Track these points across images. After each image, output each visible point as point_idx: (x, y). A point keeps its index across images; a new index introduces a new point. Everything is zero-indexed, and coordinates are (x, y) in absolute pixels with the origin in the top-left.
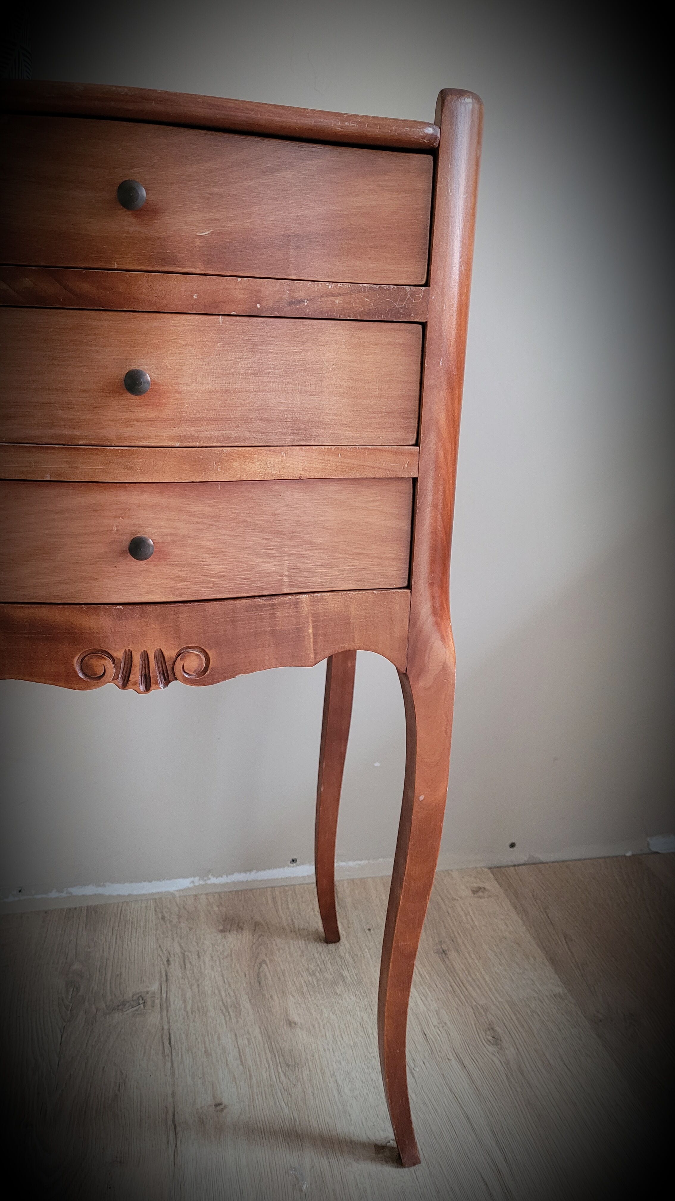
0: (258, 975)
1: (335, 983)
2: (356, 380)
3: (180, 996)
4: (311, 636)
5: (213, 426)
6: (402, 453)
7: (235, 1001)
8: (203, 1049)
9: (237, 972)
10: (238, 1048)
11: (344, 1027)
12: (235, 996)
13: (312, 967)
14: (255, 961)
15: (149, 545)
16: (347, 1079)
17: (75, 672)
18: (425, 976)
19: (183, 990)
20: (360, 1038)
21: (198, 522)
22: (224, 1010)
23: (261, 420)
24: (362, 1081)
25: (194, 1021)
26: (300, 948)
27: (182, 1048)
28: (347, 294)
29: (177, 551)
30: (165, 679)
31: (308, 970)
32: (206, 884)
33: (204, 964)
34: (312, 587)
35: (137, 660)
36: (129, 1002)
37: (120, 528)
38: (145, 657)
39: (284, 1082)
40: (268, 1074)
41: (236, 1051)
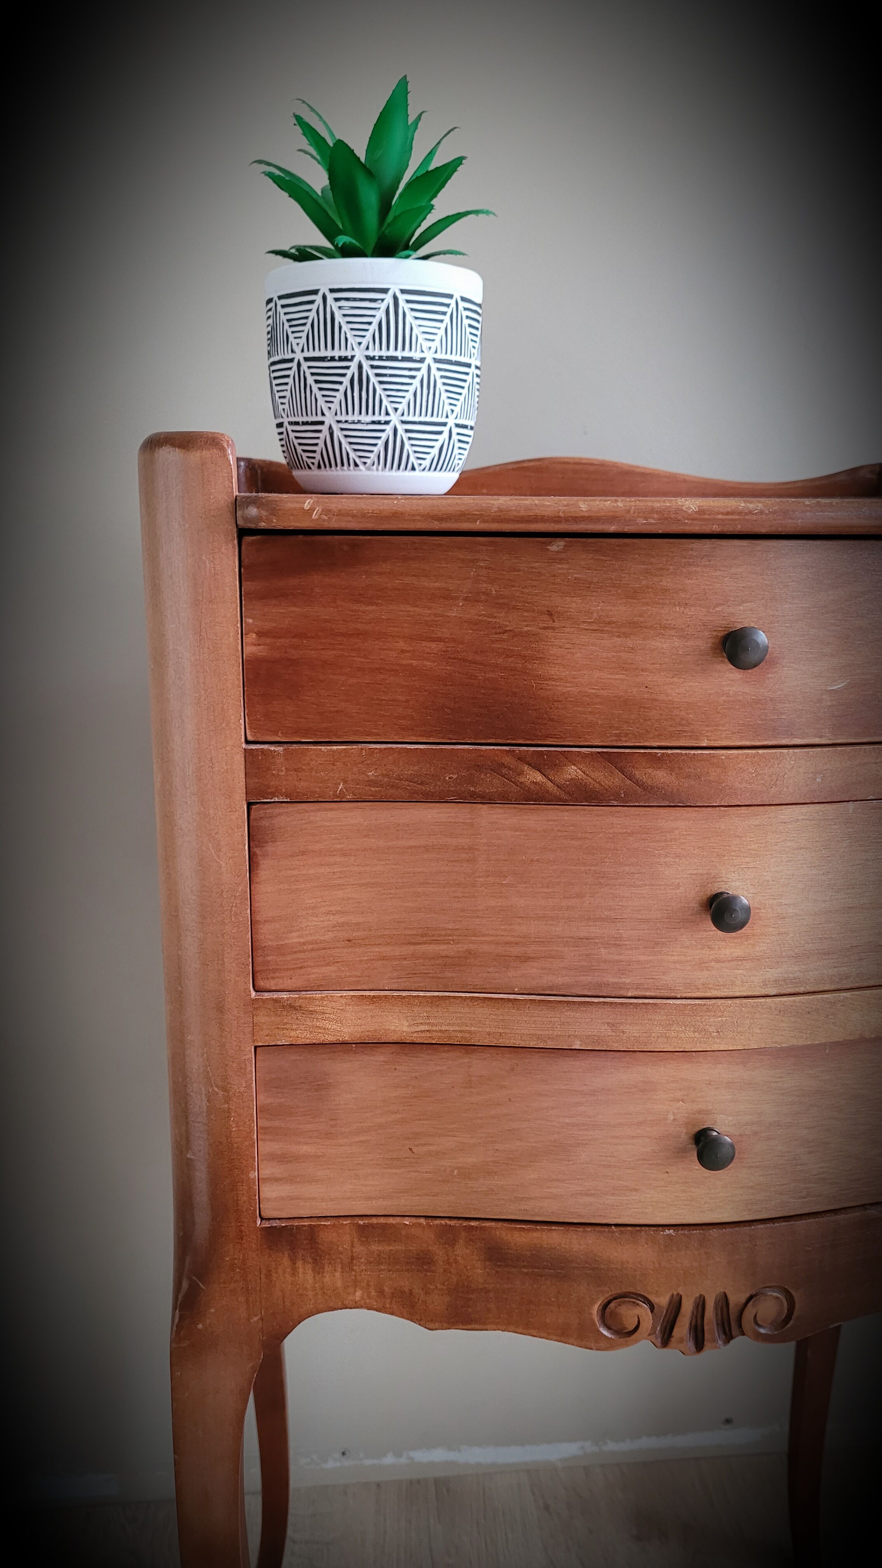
17: (593, 1324)
30: (726, 1334)
35: (688, 1307)
37: (676, 1115)
38: (700, 1303)
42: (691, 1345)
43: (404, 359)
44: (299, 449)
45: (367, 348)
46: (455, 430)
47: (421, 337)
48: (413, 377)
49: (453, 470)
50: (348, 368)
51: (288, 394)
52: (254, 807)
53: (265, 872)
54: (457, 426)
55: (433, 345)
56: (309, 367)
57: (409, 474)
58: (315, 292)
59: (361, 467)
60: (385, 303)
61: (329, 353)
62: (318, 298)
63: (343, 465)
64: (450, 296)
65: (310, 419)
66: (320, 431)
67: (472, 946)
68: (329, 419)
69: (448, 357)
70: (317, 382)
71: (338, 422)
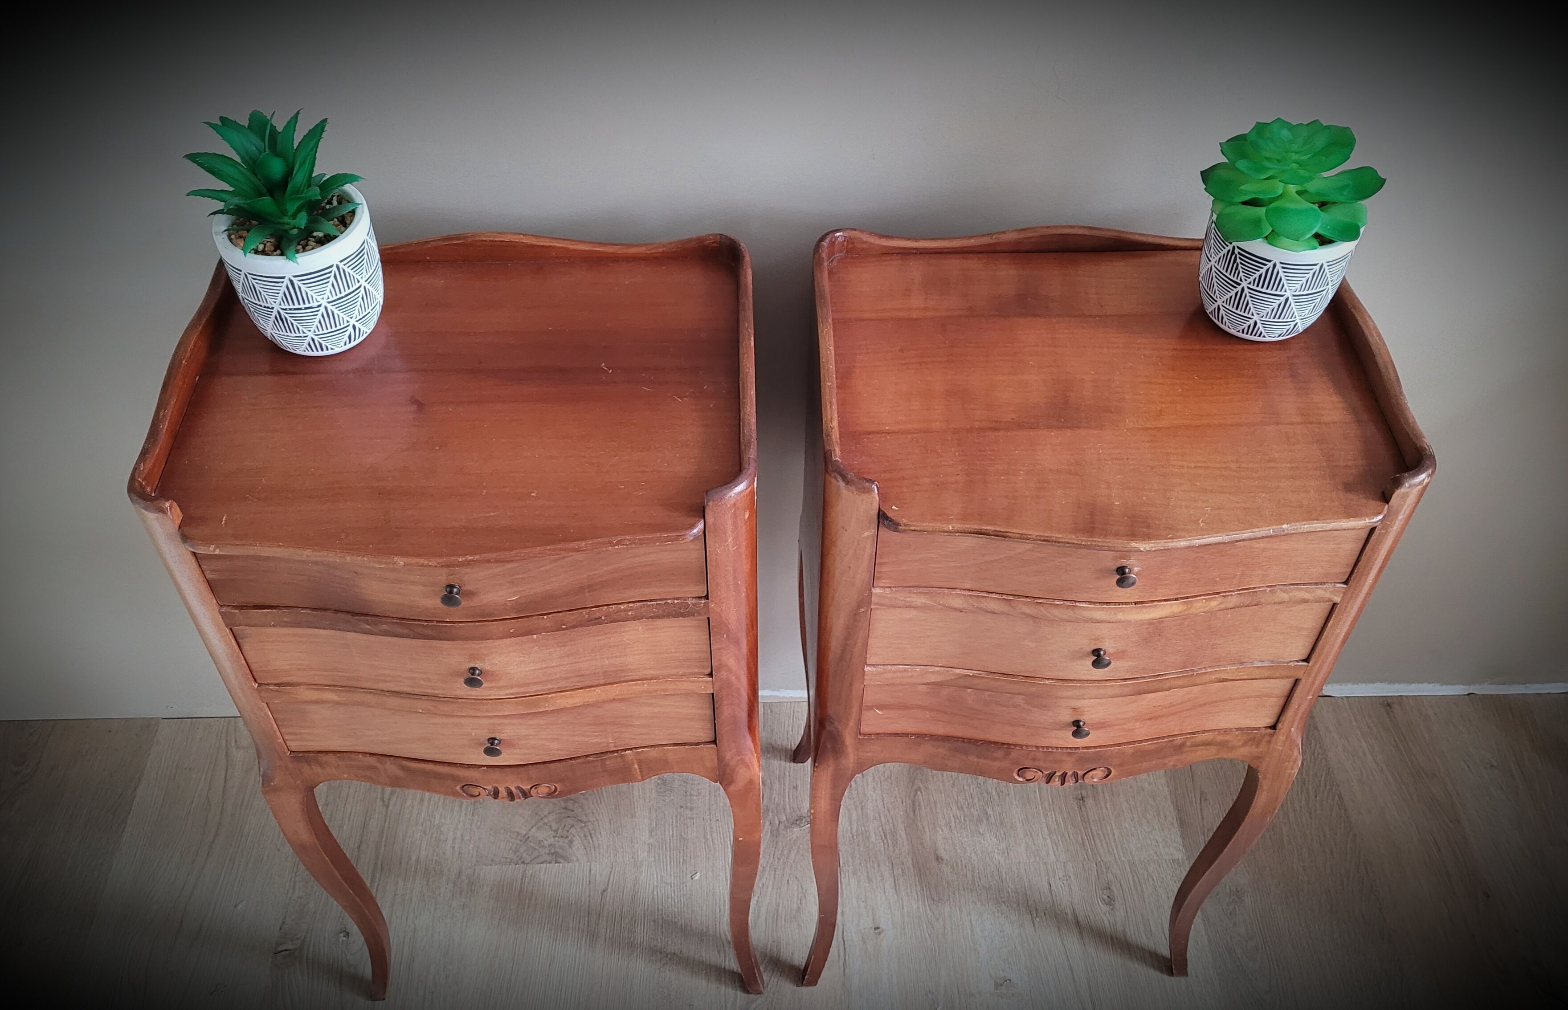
0: (914, 801)
1: (979, 821)
7: (892, 827)
9: (896, 797)
10: (894, 876)
11: (982, 869)
12: (893, 823)
13: (961, 800)
14: (912, 787)
16: (980, 920)
19: (849, 810)
20: (995, 882)
22: (884, 837)
24: (992, 924)
25: (858, 845)
27: (848, 871)
31: (957, 803)
33: (868, 785)
36: (804, 817)
39: (929, 916)
40: (917, 905)
41: (892, 879)
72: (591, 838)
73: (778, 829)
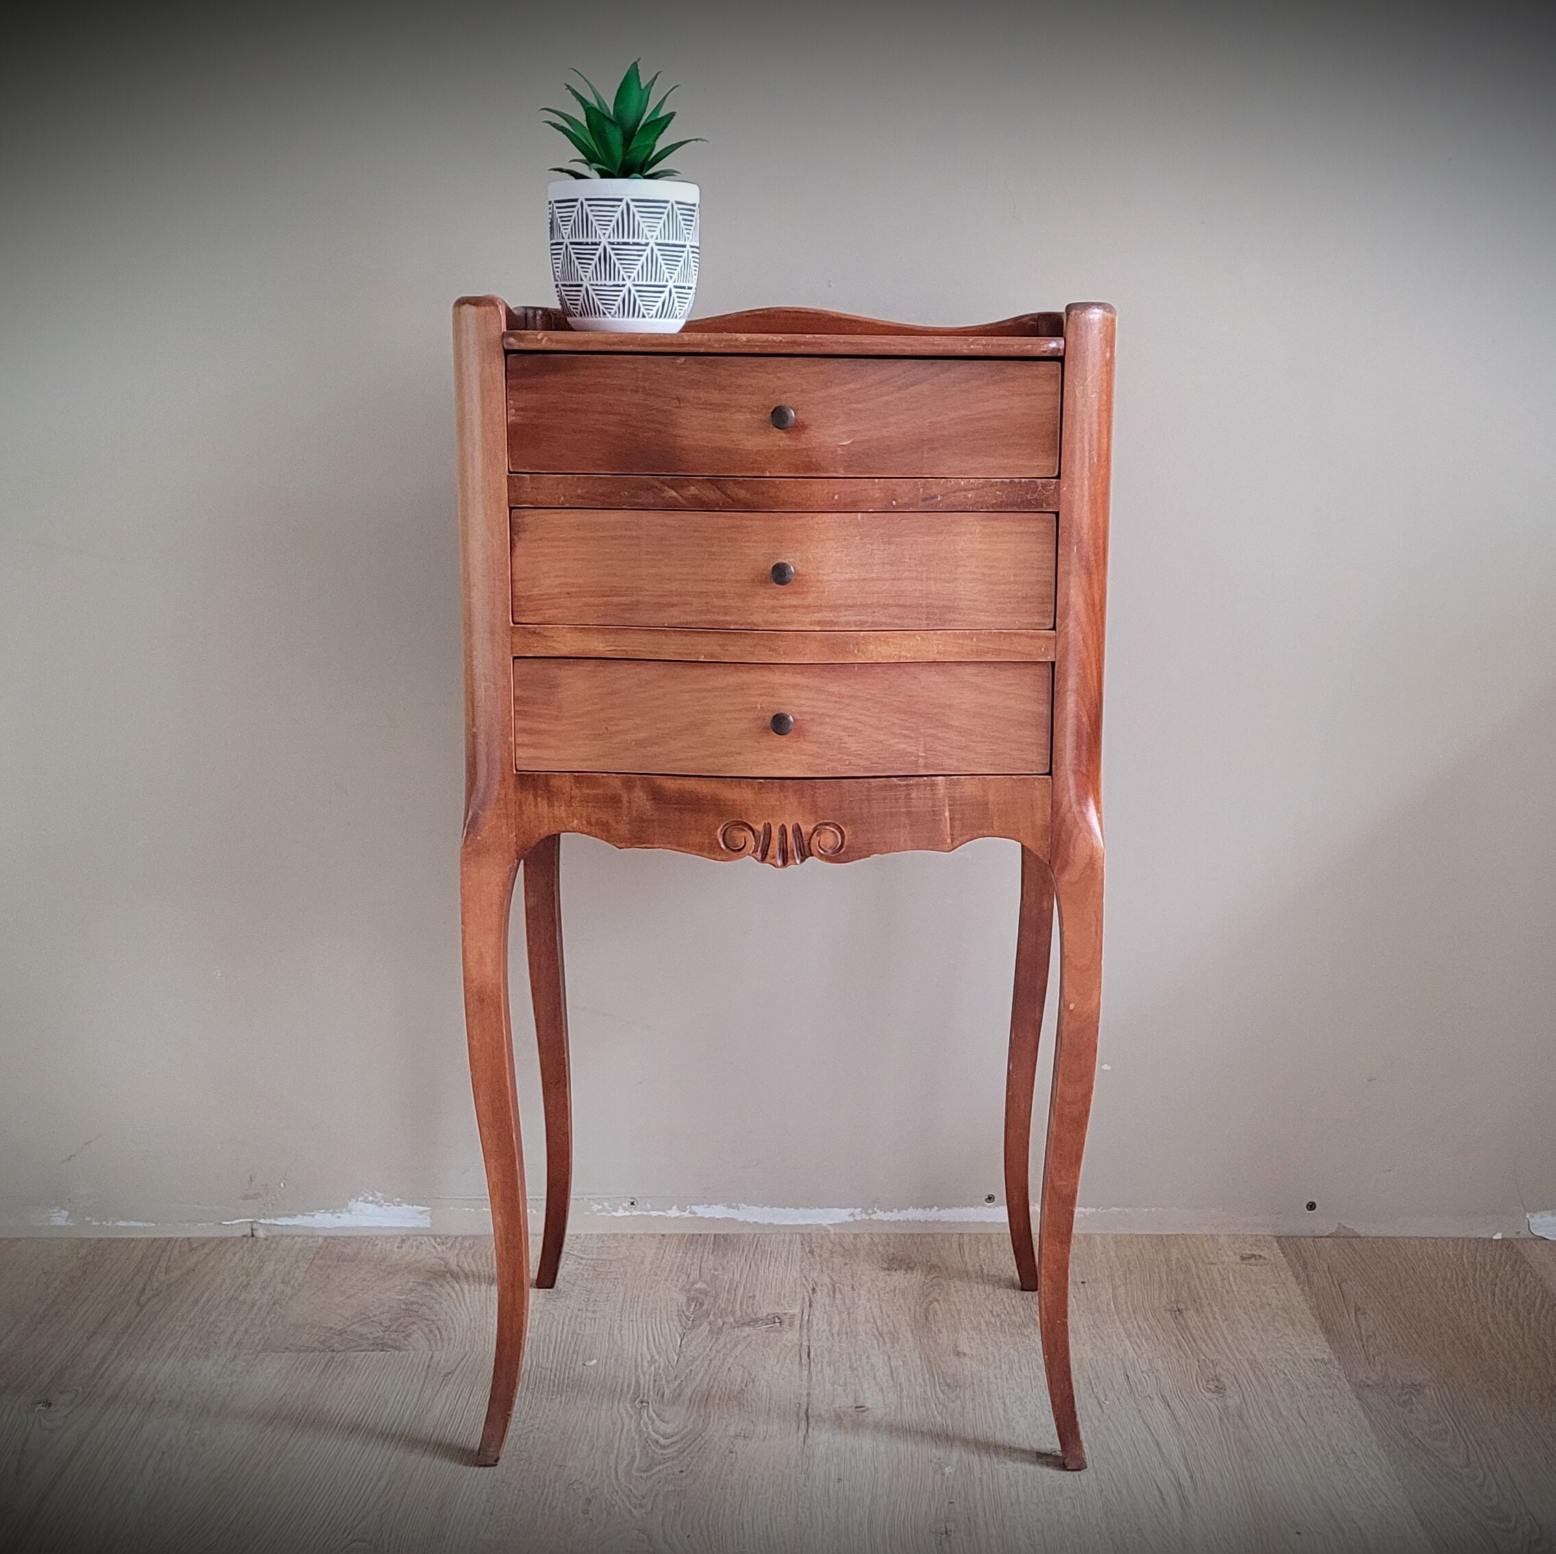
0: (927, 1310)
2: (991, 567)
3: (825, 1321)
4: (948, 819)
5: (850, 612)
6: (1038, 637)
7: (892, 1330)
8: (848, 1364)
9: (901, 1307)
10: (891, 1368)
12: (894, 1326)
13: (998, 1309)
14: (924, 1299)
15: (789, 722)
17: (718, 843)
18: (1145, 1329)
19: (829, 1316)
21: (836, 702)
22: (878, 1336)
23: (897, 606)
24: (1036, 1406)
25: (840, 1343)
26: (985, 1291)
27: (822, 1362)
28: (977, 489)
29: (815, 729)
30: (802, 855)
31: (991, 1311)
32: (870, 1219)
33: (859, 1297)
34: (948, 770)
35: (775, 833)
36: (762, 1320)
37: (763, 706)
38: (783, 830)
39: (941, 1398)
40: (922, 1390)
41: (887, 1369)
42: (779, 863)
43: (634, 244)
44: (568, 302)
45: (609, 237)
46: (674, 290)
47: (646, 229)
48: (641, 256)
49: (676, 317)
50: (597, 249)
51: (560, 265)
52: (513, 511)
53: (519, 551)
54: (676, 287)
55: (655, 234)
56: (573, 249)
57: (641, 319)
58: (576, 200)
59: (608, 315)
60: (621, 208)
61: (585, 240)
62: (578, 204)
63: (596, 314)
64: (667, 202)
65: (574, 283)
66: (580, 291)
67: (640, 598)
68: (585, 283)
69: (666, 241)
70: (578, 258)
71: (592, 285)
72: (440, 1333)
73: (720, 1329)
